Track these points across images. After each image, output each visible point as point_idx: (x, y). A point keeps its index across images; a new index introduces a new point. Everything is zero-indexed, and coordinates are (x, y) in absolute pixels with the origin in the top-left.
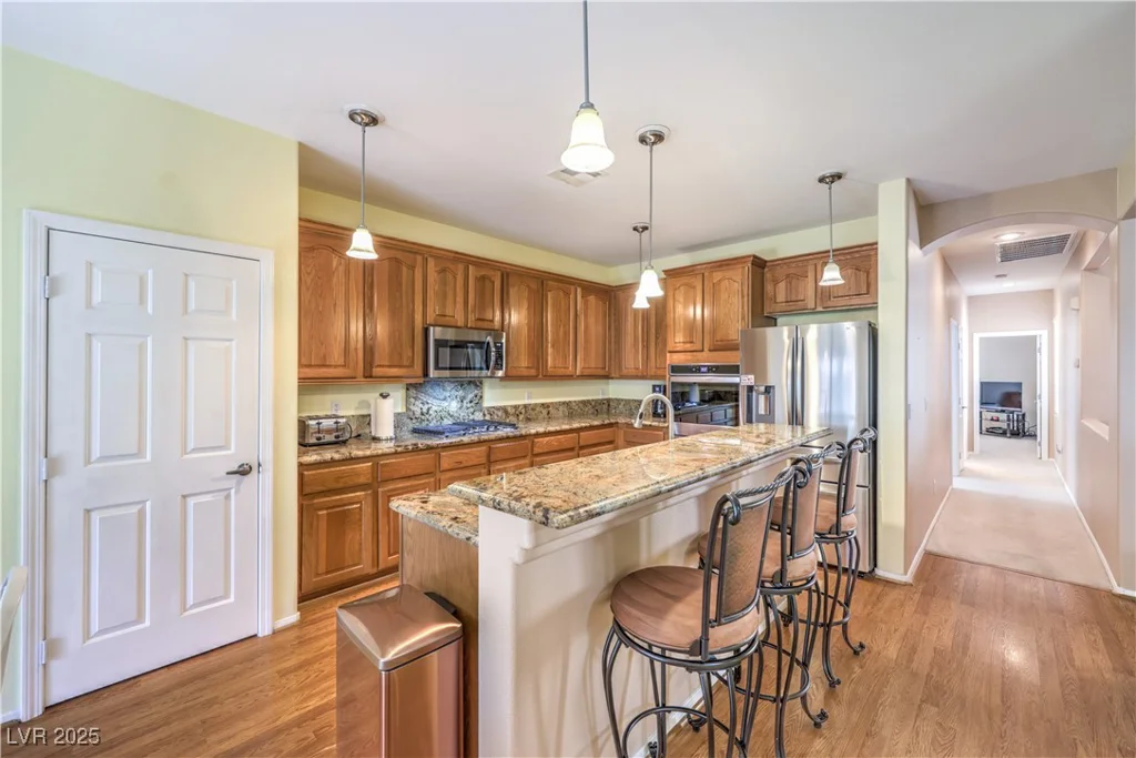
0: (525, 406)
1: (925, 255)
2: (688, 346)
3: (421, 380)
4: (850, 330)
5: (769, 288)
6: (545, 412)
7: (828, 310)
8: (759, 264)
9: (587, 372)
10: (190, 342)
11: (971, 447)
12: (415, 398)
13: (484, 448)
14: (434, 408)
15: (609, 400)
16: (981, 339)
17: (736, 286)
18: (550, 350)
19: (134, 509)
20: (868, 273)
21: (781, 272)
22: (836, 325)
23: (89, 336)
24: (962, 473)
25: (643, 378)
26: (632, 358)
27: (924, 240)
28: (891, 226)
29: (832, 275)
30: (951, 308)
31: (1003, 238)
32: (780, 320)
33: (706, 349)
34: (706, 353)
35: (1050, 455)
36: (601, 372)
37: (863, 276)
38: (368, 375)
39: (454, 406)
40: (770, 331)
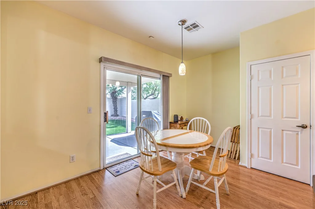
10: (284, 86)
19: (269, 130)
23: (259, 87)
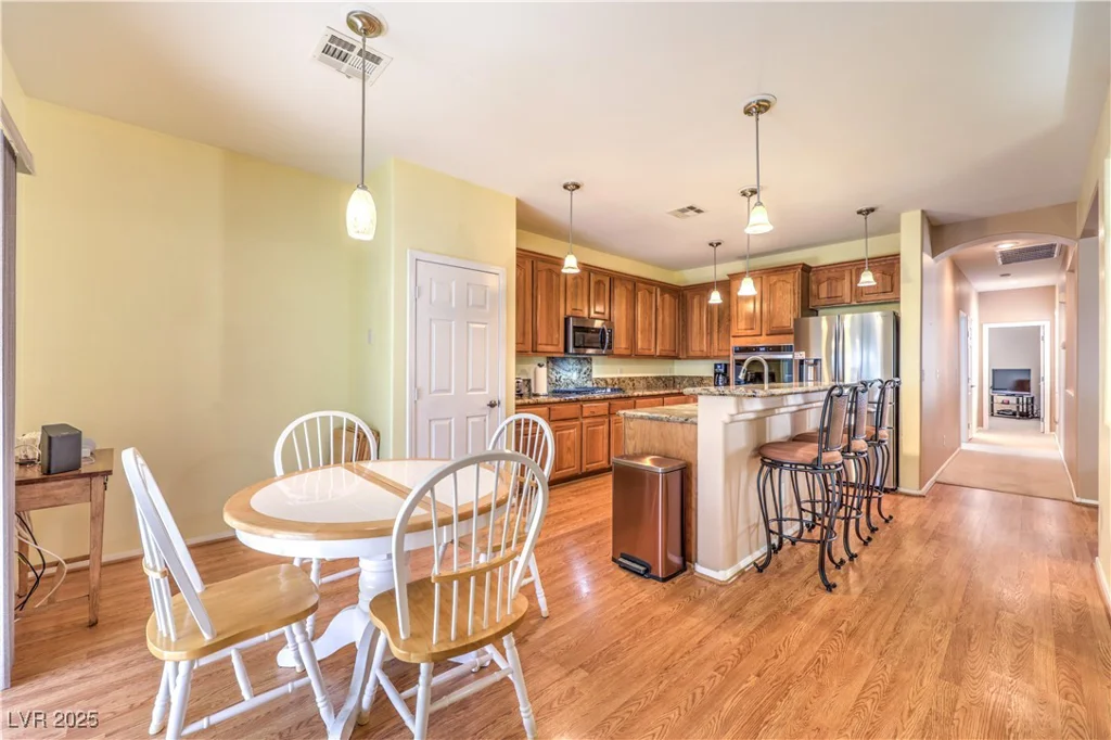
0: (619, 379)
1: (936, 261)
2: (749, 332)
3: (562, 355)
4: (877, 318)
5: (814, 287)
6: (631, 384)
7: (860, 304)
8: (806, 269)
9: (664, 353)
10: (470, 324)
11: (980, 423)
12: (553, 369)
13: (606, 404)
14: (563, 377)
15: (674, 377)
16: (990, 329)
17: (789, 287)
18: (639, 336)
19: (447, 422)
20: (892, 277)
21: (824, 276)
22: (865, 314)
23: (431, 320)
24: (970, 440)
25: (707, 358)
26: (698, 343)
27: (936, 250)
28: (910, 241)
29: (867, 279)
30: (960, 303)
31: (1001, 246)
32: (820, 312)
33: (764, 333)
34: (764, 337)
35: (1052, 429)
36: (673, 354)
37: (888, 278)
38: (535, 351)
39: (574, 376)
40: (812, 320)
